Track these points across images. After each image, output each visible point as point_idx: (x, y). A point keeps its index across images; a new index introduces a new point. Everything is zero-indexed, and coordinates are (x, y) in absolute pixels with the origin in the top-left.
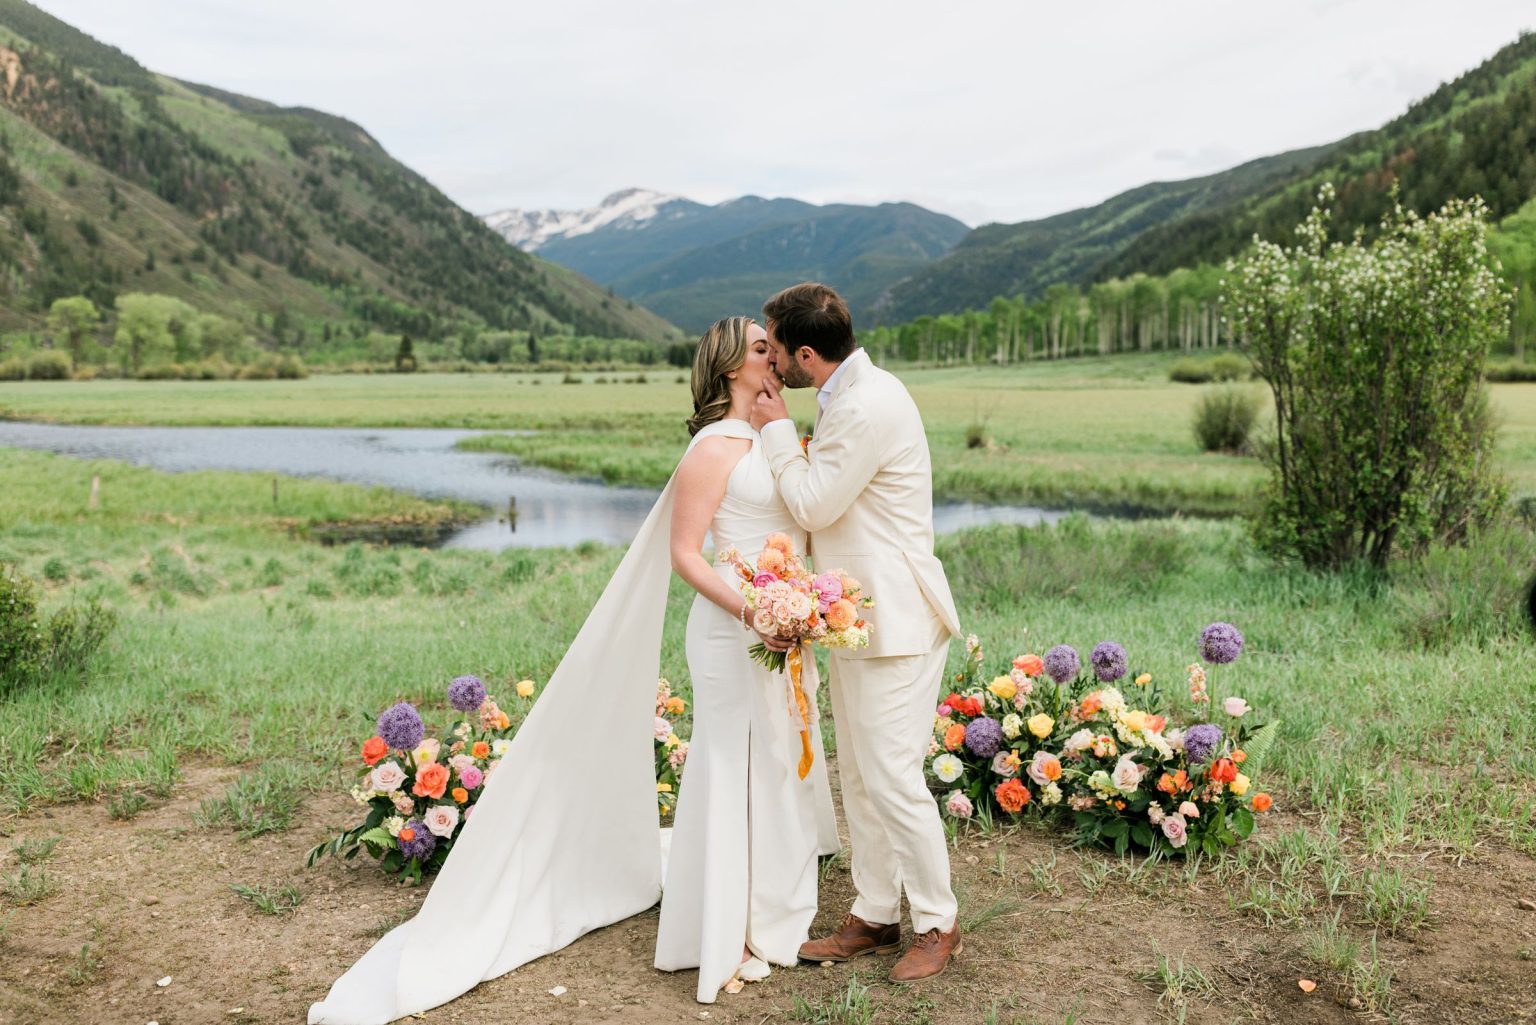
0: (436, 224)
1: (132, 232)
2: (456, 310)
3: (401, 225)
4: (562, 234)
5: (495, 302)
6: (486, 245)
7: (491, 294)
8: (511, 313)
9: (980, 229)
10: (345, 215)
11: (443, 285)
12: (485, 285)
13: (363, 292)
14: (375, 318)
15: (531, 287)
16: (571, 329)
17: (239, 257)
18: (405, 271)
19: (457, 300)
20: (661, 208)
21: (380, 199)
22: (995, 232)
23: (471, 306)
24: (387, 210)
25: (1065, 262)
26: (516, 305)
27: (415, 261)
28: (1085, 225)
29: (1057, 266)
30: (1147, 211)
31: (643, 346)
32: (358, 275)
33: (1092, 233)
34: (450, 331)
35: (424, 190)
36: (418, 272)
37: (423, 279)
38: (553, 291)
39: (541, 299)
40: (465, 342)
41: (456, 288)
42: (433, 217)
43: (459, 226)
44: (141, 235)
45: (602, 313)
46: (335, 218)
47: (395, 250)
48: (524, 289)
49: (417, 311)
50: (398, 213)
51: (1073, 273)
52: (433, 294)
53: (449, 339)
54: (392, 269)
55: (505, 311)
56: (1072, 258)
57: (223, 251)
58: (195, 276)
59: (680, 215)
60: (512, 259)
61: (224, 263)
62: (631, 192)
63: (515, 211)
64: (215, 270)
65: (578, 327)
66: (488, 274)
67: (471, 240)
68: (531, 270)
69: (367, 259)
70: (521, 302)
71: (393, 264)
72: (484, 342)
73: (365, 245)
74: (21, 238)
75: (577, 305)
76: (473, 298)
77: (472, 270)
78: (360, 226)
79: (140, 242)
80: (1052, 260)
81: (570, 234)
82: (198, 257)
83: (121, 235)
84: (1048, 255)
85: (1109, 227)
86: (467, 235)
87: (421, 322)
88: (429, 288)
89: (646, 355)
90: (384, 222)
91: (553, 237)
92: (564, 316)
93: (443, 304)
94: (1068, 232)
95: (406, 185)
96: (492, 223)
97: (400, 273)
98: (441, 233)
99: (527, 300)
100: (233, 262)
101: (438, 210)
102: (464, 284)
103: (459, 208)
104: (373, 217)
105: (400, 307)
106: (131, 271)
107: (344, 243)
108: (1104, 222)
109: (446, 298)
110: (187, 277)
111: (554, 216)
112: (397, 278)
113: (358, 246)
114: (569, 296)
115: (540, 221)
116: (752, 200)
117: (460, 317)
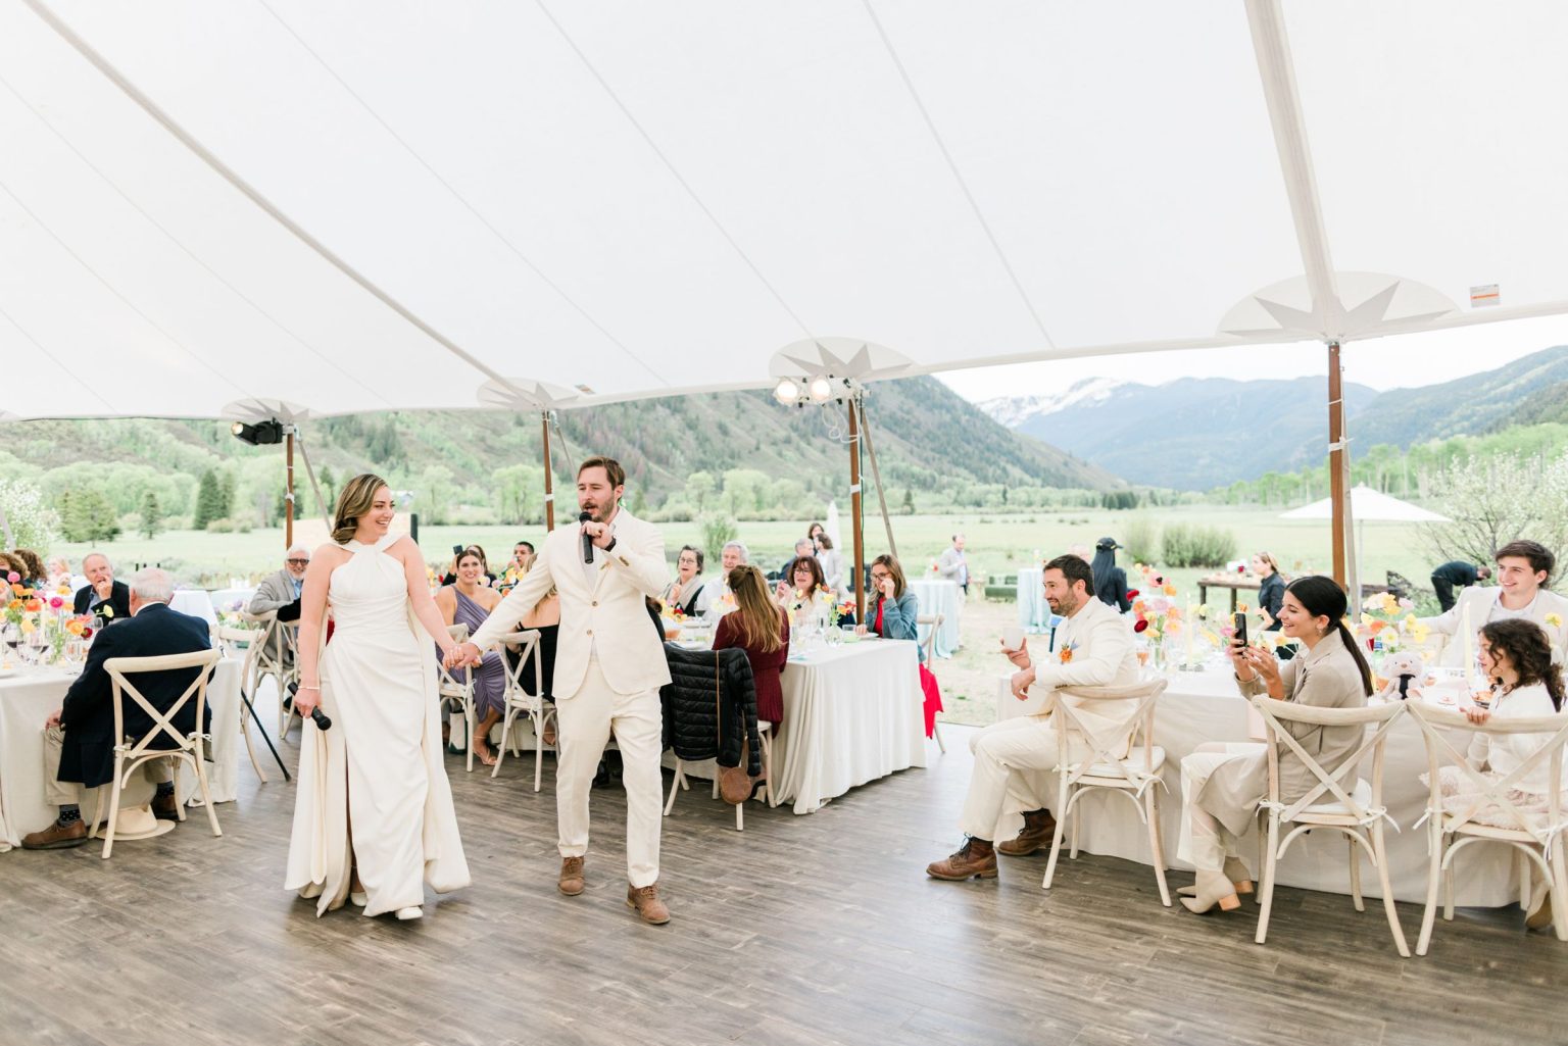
0: (944, 412)
1: (749, 427)
2: (956, 470)
3: (921, 414)
4: (1040, 412)
5: (984, 464)
6: (978, 424)
7: (981, 459)
8: (995, 471)
9: (1386, 394)
10: (882, 408)
11: (947, 454)
12: (977, 452)
13: (891, 460)
14: (898, 477)
15: (1010, 453)
16: (1038, 482)
17: (813, 440)
18: (921, 444)
19: (956, 463)
20: (1115, 390)
21: (906, 397)
22: (1400, 395)
23: (966, 468)
24: (910, 404)
25: (1467, 418)
26: (999, 466)
27: (928, 437)
28: (1486, 386)
29: (1458, 422)
30: (1547, 371)
31: (1089, 494)
32: (889, 449)
33: (1493, 393)
34: (950, 485)
35: (936, 389)
36: (930, 445)
37: (933, 450)
38: (1026, 456)
39: (1017, 461)
40: (958, 493)
41: (956, 455)
42: (941, 407)
43: (960, 412)
44: (753, 428)
45: (1063, 471)
46: (876, 411)
47: (915, 431)
48: (1004, 454)
49: (927, 472)
50: (918, 405)
51: (1474, 427)
52: (940, 459)
53: (947, 491)
54: (912, 443)
55: (991, 471)
56: (1474, 414)
57: (803, 436)
58: (785, 452)
59: (1130, 395)
60: (997, 434)
61: (803, 444)
62: (1092, 380)
63: (1005, 398)
64: (798, 449)
65: (1044, 480)
66: (980, 445)
67: (968, 421)
68: (1011, 440)
69: (896, 438)
70: (1002, 464)
71: (913, 440)
72: (971, 493)
73: (894, 428)
74: (684, 433)
75: (1044, 464)
76: (967, 462)
77: (969, 443)
78: (892, 416)
79: (753, 433)
80: (1454, 417)
81: (1046, 413)
82: (788, 441)
83: (742, 429)
84: (1450, 413)
85: (1510, 387)
86: (964, 418)
87: (929, 479)
88: (937, 456)
89: (1090, 500)
90: (908, 413)
91: (1033, 415)
92: (1035, 474)
93: (946, 467)
94: (1470, 393)
95: (924, 386)
96: (984, 409)
97: (918, 446)
98: (947, 418)
99: (1007, 462)
100: (809, 444)
101: (945, 401)
102: (962, 452)
103: (961, 400)
104: (901, 409)
105: (916, 469)
106: (747, 451)
107: (881, 427)
108: (1505, 383)
109: (949, 462)
110: (780, 454)
111: (1034, 401)
112: (915, 449)
113: (890, 430)
114: (1038, 459)
115: (1023, 405)
116: (1189, 380)
117: (958, 476)
